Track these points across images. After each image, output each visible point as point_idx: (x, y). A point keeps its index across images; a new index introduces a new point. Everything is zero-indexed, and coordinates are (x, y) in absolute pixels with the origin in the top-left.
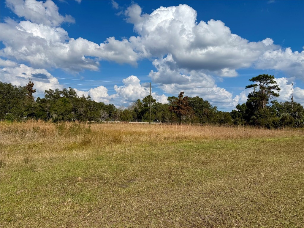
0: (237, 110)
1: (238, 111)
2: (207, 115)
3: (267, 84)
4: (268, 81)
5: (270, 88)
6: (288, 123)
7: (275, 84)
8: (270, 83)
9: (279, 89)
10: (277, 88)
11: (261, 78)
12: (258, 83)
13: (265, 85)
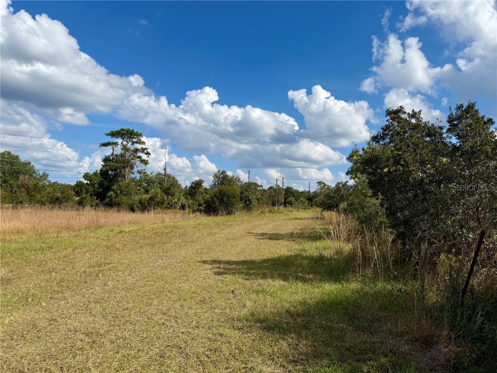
0: (85, 182)
1: (87, 184)
2: (27, 189)
3: (133, 144)
4: (135, 140)
5: (136, 150)
6: (159, 203)
7: (144, 146)
8: (136, 142)
9: (148, 154)
10: (146, 152)
11: (124, 134)
12: (119, 141)
13: (129, 145)
